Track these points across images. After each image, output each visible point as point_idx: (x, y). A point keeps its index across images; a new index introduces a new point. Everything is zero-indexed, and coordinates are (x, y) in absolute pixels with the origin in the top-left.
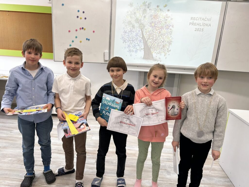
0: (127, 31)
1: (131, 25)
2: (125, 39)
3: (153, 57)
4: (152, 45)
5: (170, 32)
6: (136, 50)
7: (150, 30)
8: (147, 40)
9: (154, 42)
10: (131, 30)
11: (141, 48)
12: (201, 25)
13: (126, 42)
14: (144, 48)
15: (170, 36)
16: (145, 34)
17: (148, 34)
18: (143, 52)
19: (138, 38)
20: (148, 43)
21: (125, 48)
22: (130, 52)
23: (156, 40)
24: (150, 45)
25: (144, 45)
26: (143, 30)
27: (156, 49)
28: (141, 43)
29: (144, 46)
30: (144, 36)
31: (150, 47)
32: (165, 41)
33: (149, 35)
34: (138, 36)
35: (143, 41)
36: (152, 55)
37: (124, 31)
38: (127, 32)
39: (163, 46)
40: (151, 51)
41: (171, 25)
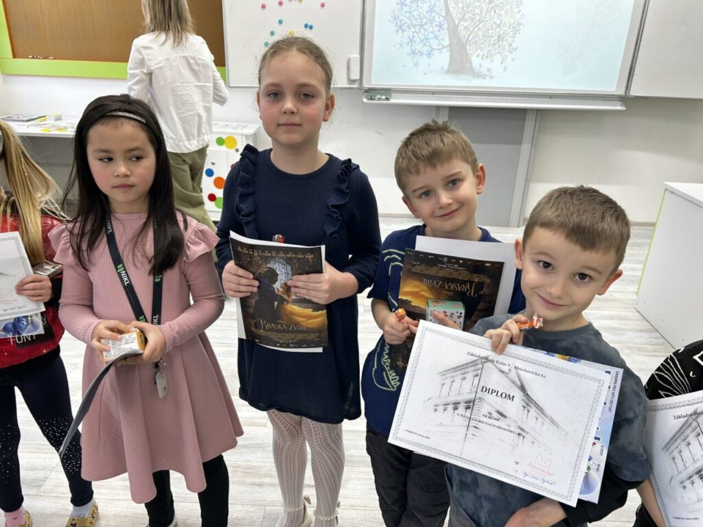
2: (401, 21)
3: (472, 68)
4: (471, 36)
6: (428, 51)
8: (457, 22)
9: (474, 29)
11: (442, 46)
13: (403, 31)
14: (450, 45)
15: (518, 10)
16: (453, 7)
17: (460, 5)
18: (448, 54)
19: (434, 17)
20: (461, 30)
21: (401, 45)
22: (414, 56)
23: (480, 21)
24: (466, 37)
25: (449, 36)
27: (480, 47)
28: (441, 30)
29: (450, 40)
30: (451, 12)
31: (464, 41)
32: (505, 23)
33: (463, 9)
34: (435, 12)
35: (448, 25)
36: (470, 63)
39: (499, 36)
40: (469, 52)
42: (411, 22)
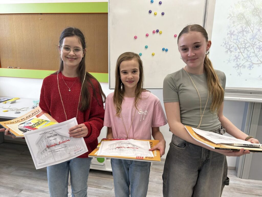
0: (236, 32)
1: (244, 21)
2: (230, 45)
6: (250, 65)
10: (242, 29)
13: (231, 52)
19: (255, 42)
34: (256, 39)
37: (229, 33)
38: (234, 33)
42: (238, 46)
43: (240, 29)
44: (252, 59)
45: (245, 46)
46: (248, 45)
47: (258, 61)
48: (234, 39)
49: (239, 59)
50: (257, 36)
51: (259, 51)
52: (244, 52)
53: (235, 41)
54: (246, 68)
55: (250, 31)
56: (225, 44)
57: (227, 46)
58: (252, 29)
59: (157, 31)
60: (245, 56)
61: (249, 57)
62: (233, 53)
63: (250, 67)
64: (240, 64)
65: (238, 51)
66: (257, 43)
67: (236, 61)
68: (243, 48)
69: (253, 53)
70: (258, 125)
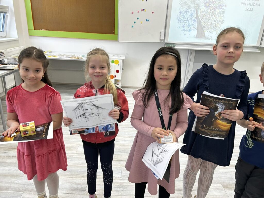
0: (183, 12)
1: (187, 6)
2: (180, 19)
3: (205, 36)
4: (205, 24)
5: (223, 12)
6: (190, 29)
7: (204, 10)
8: (200, 19)
9: (207, 22)
12: (251, 5)
13: (181, 22)
14: (198, 28)
15: (223, 15)
16: (199, 14)
17: (202, 13)
18: (197, 31)
19: (192, 18)
20: (202, 22)
21: (180, 27)
22: (184, 31)
23: (209, 19)
24: (204, 25)
25: (197, 24)
26: (197, 10)
27: (208, 28)
29: (198, 26)
30: (199, 16)
32: (218, 20)
33: (203, 15)
34: (193, 16)
35: (197, 21)
36: (205, 34)
37: (180, 12)
39: (215, 25)
40: (204, 30)
41: (224, 5)
42: (184, 19)
43: (185, 10)
44: (191, 26)
45: (187, 19)
46: (189, 19)
47: (193, 28)
48: (182, 16)
49: (185, 26)
50: (193, 14)
51: (194, 22)
52: (187, 23)
53: (183, 17)
54: (188, 31)
55: (190, 11)
56: (178, 18)
57: (179, 19)
58: (191, 10)
59: (144, 10)
60: (188, 25)
61: (189, 25)
62: (181, 23)
63: (190, 31)
64: (185, 29)
65: (184, 22)
66: (193, 18)
67: (183, 27)
68: (186, 20)
69: (191, 23)
70: (194, 62)
